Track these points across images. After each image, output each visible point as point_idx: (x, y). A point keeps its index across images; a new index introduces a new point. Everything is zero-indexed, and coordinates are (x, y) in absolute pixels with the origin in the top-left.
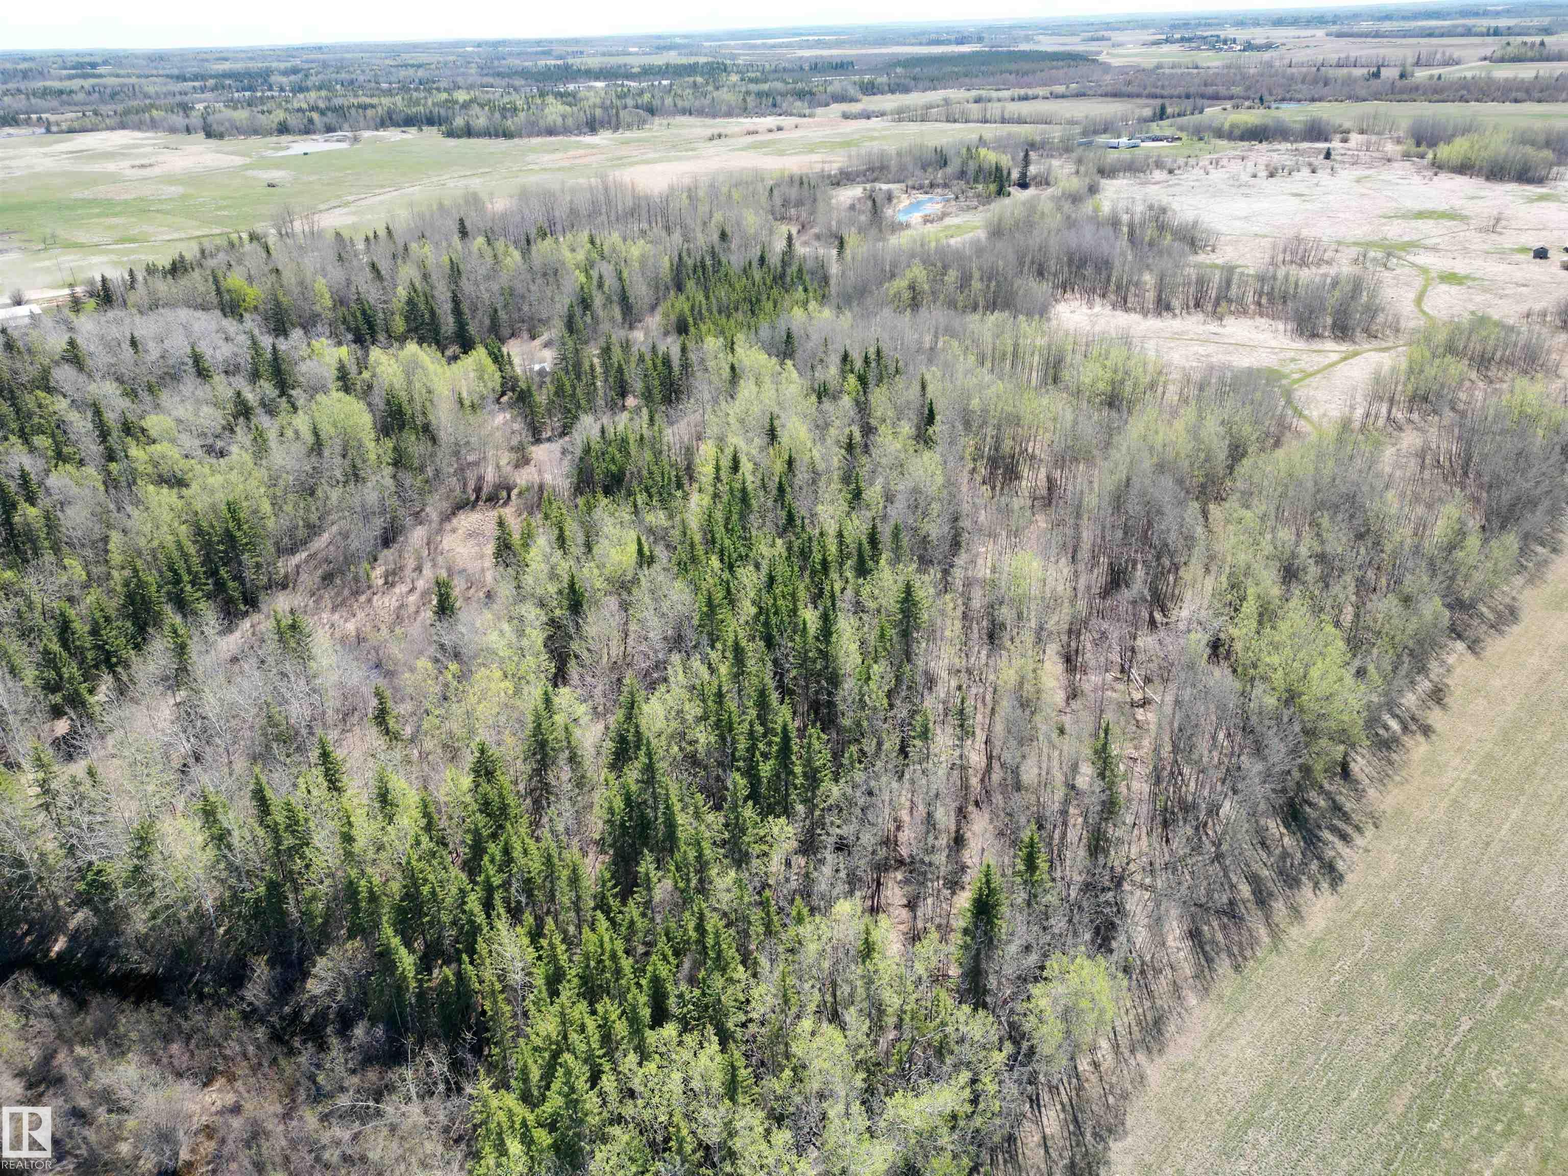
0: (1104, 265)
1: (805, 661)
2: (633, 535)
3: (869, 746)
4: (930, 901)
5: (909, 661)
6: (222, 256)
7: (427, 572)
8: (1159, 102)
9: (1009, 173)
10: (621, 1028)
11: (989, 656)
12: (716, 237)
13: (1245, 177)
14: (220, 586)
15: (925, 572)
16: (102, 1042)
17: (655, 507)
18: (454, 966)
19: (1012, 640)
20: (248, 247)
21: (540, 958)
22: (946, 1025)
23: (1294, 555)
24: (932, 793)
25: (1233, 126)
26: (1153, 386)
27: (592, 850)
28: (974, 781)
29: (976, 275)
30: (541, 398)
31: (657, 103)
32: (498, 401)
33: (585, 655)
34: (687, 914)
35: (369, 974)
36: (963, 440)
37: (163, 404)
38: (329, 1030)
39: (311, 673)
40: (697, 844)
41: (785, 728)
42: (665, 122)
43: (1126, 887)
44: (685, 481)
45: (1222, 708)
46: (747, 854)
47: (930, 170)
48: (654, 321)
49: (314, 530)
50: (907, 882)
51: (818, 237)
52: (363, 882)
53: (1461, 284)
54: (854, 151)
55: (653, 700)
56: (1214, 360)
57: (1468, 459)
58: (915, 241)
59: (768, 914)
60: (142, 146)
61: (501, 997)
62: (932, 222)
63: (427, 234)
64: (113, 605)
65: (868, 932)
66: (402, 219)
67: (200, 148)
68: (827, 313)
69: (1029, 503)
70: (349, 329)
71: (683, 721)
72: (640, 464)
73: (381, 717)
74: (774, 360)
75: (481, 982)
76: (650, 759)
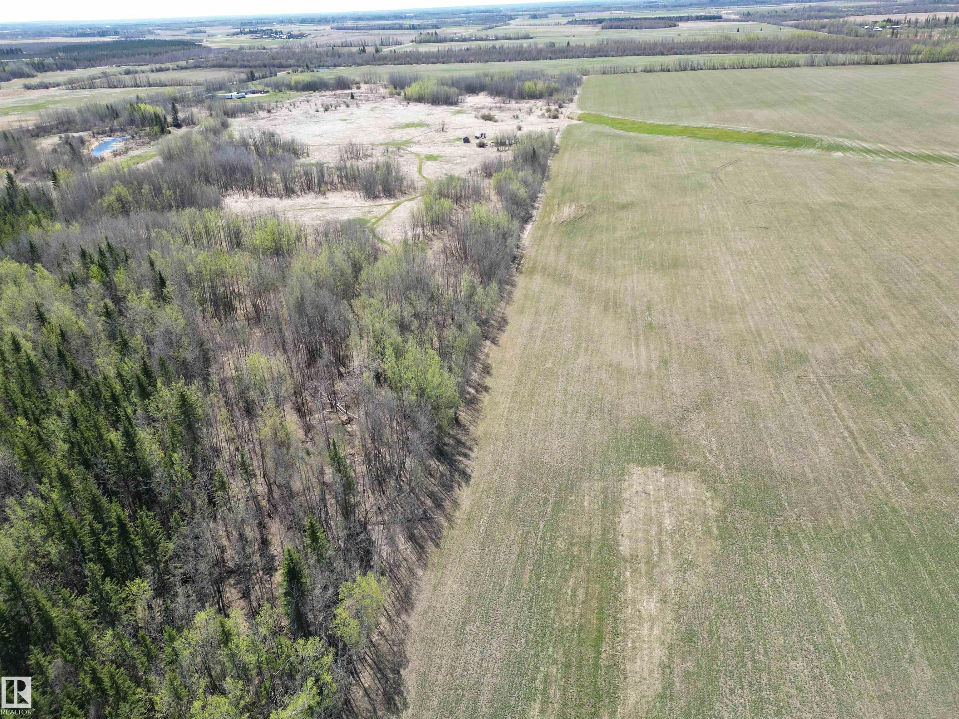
0: (247, 171)
1: (120, 469)
3: (186, 507)
4: (257, 587)
5: (198, 443)
8: (248, 70)
9: (165, 119)
11: (250, 424)
13: (312, 112)
15: (191, 383)
19: (262, 409)
22: (290, 656)
23: (402, 318)
24: (239, 520)
25: (296, 83)
26: (298, 238)
28: (264, 503)
29: (165, 186)
34: (81, 676)
36: (190, 294)
40: (74, 624)
41: (119, 519)
43: (369, 527)
45: (391, 410)
46: (116, 614)
47: (107, 120)
50: (238, 583)
51: (33, 174)
53: (436, 160)
54: (42, 112)
56: (328, 218)
57: (465, 249)
58: (111, 169)
59: (146, 646)
62: (120, 155)
65: (223, 625)
68: (59, 226)
69: (245, 322)
71: (32, 543)
74: (25, 265)
76: (13, 581)
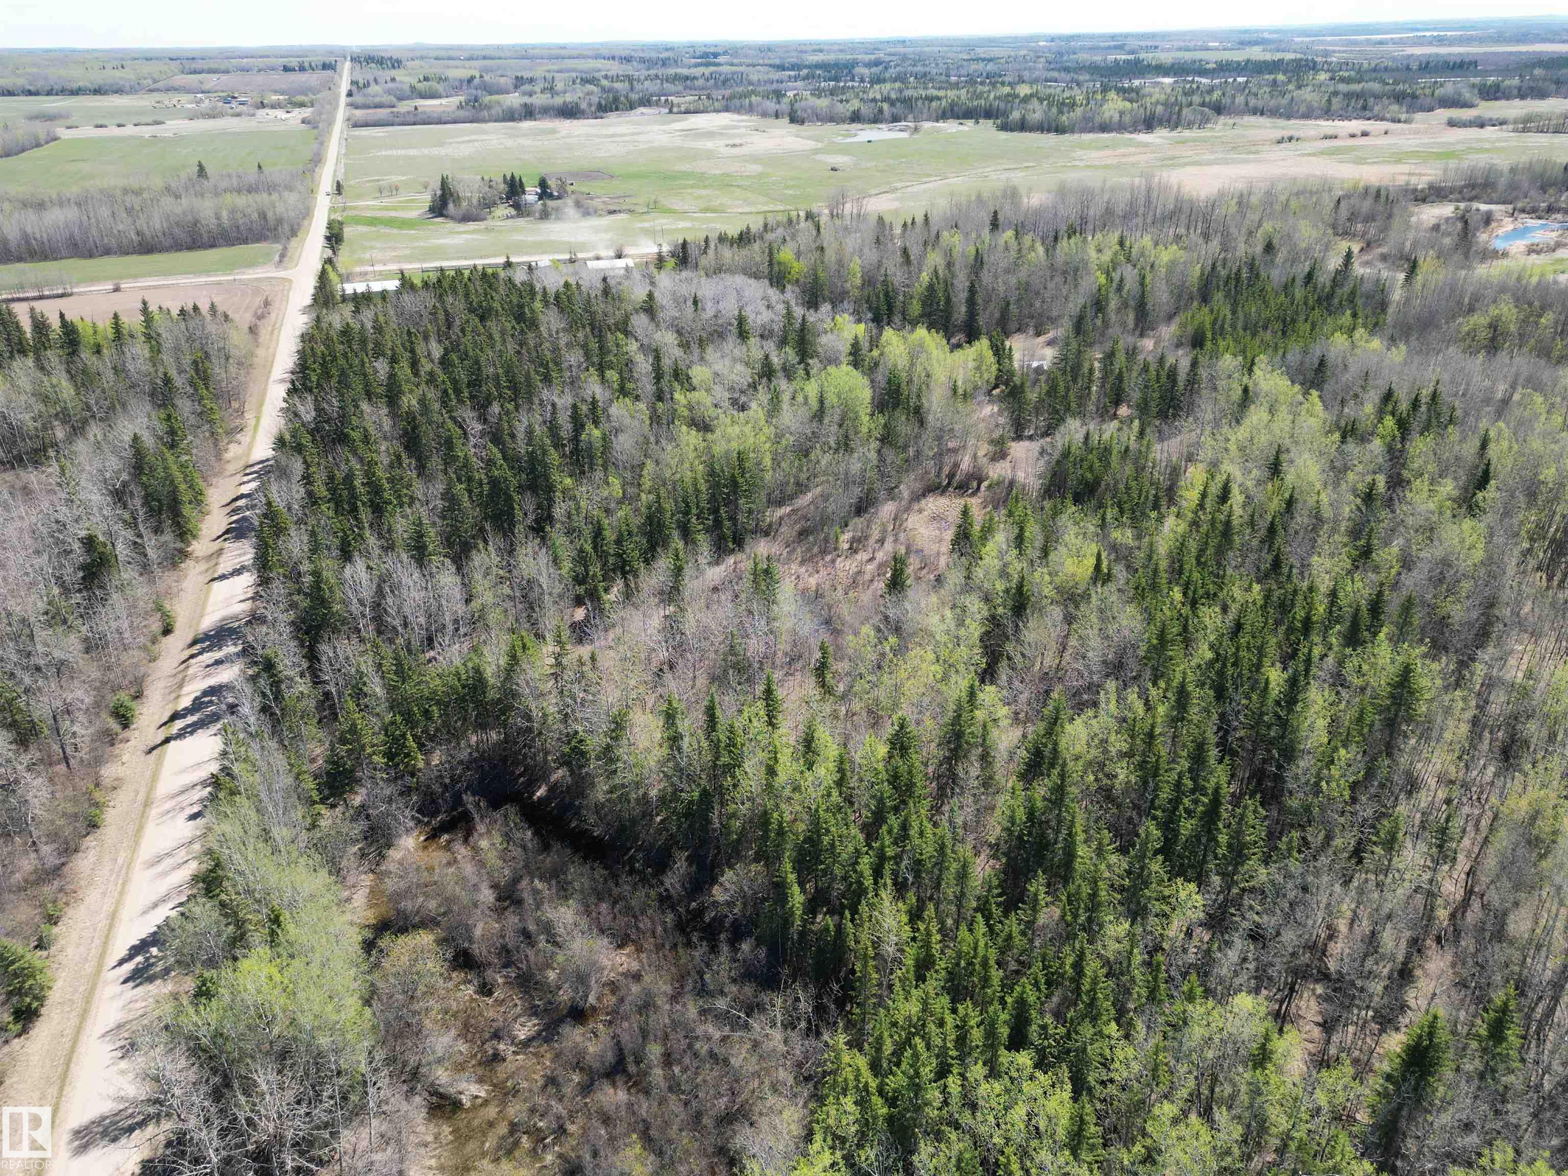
1: (1257, 724)
2: (1094, 548)
3: (1316, 837)
4: (1351, 1029)
5: (1389, 755)
6: (780, 231)
7: (889, 546)
10: (977, 1036)
11: (1497, 774)
12: (1259, 249)
14: (718, 523)
15: (1435, 658)
16: (554, 882)
17: (1123, 525)
18: (836, 917)
19: (1534, 763)
20: (803, 224)
21: (914, 939)
24: (1385, 910)
27: (986, 852)
28: (1442, 914)
30: (1032, 396)
31: (1226, 101)
32: (989, 393)
33: (1018, 659)
34: (1067, 949)
35: (764, 900)
36: (1522, 514)
37: (707, 357)
38: (723, 936)
39: (772, 615)
40: (1095, 882)
41: (1217, 790)
42: (1231, 122)
44: (1164, 502)
46: (1145, 908)
47: (1552, 191)
48: (1168, 332)
49: (801, 488)
50: (1327, 999)
51: (1384, 258)
52: (775, 815)
54: (1452, 164)
55: (1078, 721)
58: (1509, 273)
59: (1155, 979)
60: (738, 127)
61: (871, 963)
62: (1540, 252)
63: (960, 224)
64: (636, 521)
65: (1267, 1038)
66: (941, 207)
67: (784, 131)
68: (1376, 344)
70: (870, 309)
71: (1106, 751)
72: (1118, 476)
73: (821, 670)
74: (1297, 387)
75: (857, 942)
76: (1063, 781)
